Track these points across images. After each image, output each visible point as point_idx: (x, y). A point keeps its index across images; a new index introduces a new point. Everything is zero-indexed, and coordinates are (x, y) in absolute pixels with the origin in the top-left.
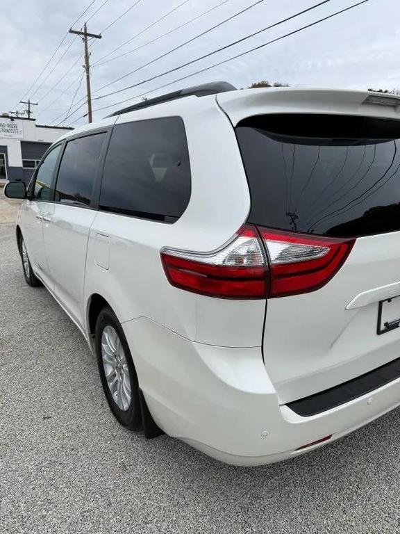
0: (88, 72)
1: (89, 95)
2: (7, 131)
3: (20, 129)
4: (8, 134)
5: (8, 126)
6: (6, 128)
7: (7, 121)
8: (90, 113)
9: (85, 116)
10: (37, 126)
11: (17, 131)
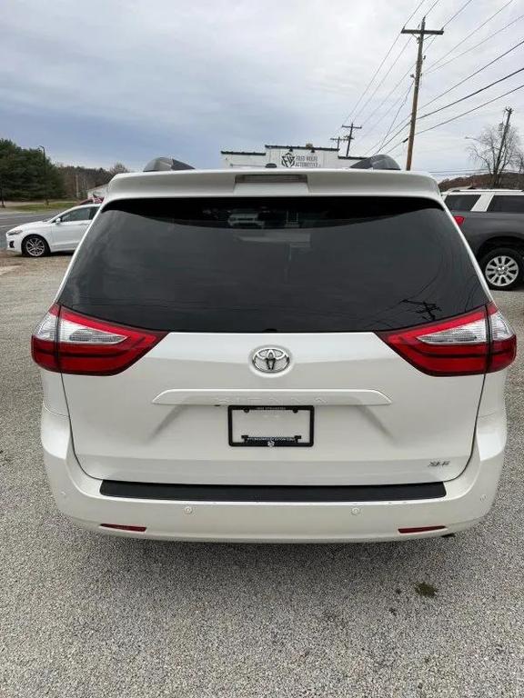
0: (417, 83)
1: (414, 114)
2: (306, 165)
3: (320, 161)
5: (308, 159)
6: (306, 161)
7: (308, 152)
8: (412, 137)
9: (405, 141)
10: (339, 158)
11: (317, 164)
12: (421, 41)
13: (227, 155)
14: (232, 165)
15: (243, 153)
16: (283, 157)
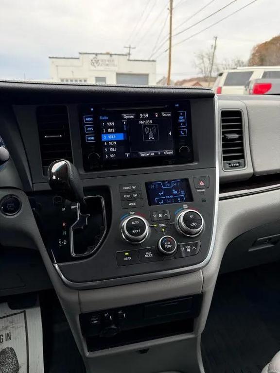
0: (171, 14)
1: (171, 33)
2: (107, 65)
3: (116, 63)
4: (107, 67)
5: (108, 61)
6: (107, 63)
7: (108, 57)
8: (170, 48)
9: (166, 51)
10: (129, 60)
11: (114, 65)
13: (54, 60)
14: (57, 66)
15: (64, 58)
16: (92, 60)
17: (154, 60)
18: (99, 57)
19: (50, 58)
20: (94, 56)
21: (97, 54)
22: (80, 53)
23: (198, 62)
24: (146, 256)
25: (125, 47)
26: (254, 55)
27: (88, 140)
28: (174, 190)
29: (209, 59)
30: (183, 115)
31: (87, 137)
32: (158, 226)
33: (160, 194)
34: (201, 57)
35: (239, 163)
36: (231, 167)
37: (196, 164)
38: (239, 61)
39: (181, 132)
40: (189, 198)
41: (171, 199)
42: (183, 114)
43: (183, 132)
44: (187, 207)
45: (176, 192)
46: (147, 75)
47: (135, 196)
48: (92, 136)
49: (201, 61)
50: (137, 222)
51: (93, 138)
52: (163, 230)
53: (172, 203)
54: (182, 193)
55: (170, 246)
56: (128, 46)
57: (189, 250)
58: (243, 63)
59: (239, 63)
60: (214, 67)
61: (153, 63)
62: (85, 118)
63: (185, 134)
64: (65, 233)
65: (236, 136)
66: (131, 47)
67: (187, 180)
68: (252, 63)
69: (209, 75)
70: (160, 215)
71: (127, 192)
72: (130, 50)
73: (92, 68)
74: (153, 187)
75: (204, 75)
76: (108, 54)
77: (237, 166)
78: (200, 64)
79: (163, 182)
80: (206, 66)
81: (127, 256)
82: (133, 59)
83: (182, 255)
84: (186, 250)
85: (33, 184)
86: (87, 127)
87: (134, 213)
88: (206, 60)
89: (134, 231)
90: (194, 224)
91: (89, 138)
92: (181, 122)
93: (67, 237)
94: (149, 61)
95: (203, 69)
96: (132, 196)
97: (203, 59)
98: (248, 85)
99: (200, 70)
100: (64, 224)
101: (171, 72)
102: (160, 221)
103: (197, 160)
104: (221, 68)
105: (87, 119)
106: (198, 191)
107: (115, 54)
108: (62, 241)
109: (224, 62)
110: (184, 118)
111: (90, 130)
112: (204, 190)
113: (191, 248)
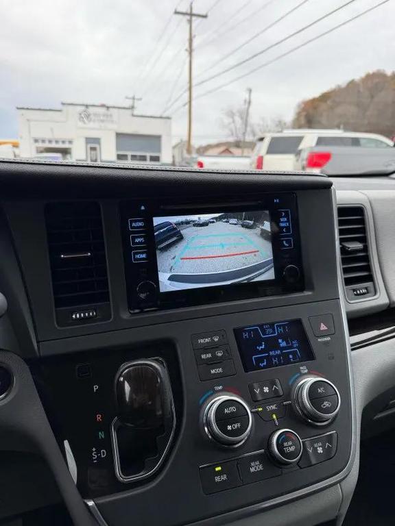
0: (191, 56)
1: (190, 82)
3: (115, 118)
5: (104, 115)
6: (102, 118)
7: (103, 110)
8: (190, 102)
9: (184, 105)
10: (133, 115)
11: (112, 122)
12: (190, 22)
13: (23, 111)
14: (28, 120)
15: (39, 109)
16: (80, 114)
17: (170, 116)
18: (91, 110)
19: (18, 108)
20: (83, 108)
21: (87, 106)
22: (63, 104)
23: (227, 120)
24: (252, 470)
25: (127, 98)
26: (299, 114)
27: (135, 259)
28: (280, 341)
29: (242, 118)
30: (287, 215)
31: (135, 254)
32: (265, 409)
33: (260, 348)
34: (231, 114)
35: (366, 288)
36: (357, 295)
37: (310, 293)
38: (280, 122)
39: (284, 242)
40: (307, 354)
41: (278, 356)
42: (287, 213)
43: (287, 241)
44: (306, 371)
45: (283, 344)
46: (159, 138)
47: (220, 355)
48: (142, 253)
49: (231, 120)
50: (233, 409)
51: (144, 256)
52: (274, 417)
53: (280, 364)
54: (295, 346)
55: (292, 449)
56: (131, 96)
57: (320, 450)
58: (285, 124)
59: (281, 125)
60: (249, 129)
61: (167, 120)
62: (131, 222)
63: (290, 245)
64: (101, 435)
65: (359, 246)
66: (136, 97)
67: (298, 322)
68: (297, 125)
69: (242, 140)
70: (266, 390)
71: (206, 349)
72: (134, 103)
73: (80, 124)
74: (246, 335)
75: (236, 138)
76: (103, 106)
77: (364, 294)
78: (230, 124)
79: (261, 326)
80: (238, 126)
81: (219, 473)
82: (139, 114)
83: (311, 462)
84: (315, 450)
85: (38, 342)
86: (134, 238)
87: (220, 388)
88: (237, 119)
89: (229, 428)
90: (326, 404)
91: (138, 256)
92: (284, 227)
93: (107, 444)
94: (161, 117)
95: (234, 131)
96: (214, 356)
97: (233, 118)
98: (298, 153)
99: (230, 133)
100: (99, 418)
101: (192, 134)
102: (267, 400)
103: (311, 288)
104: (257, 130)
105: (134, 225)
106: (319, 340)
107: (114, 107)
108: (98, 452)
109: (261, 123)
110: (288, 221)
111: (139, 243)
112: (329, 339)
113: (323, 447)
